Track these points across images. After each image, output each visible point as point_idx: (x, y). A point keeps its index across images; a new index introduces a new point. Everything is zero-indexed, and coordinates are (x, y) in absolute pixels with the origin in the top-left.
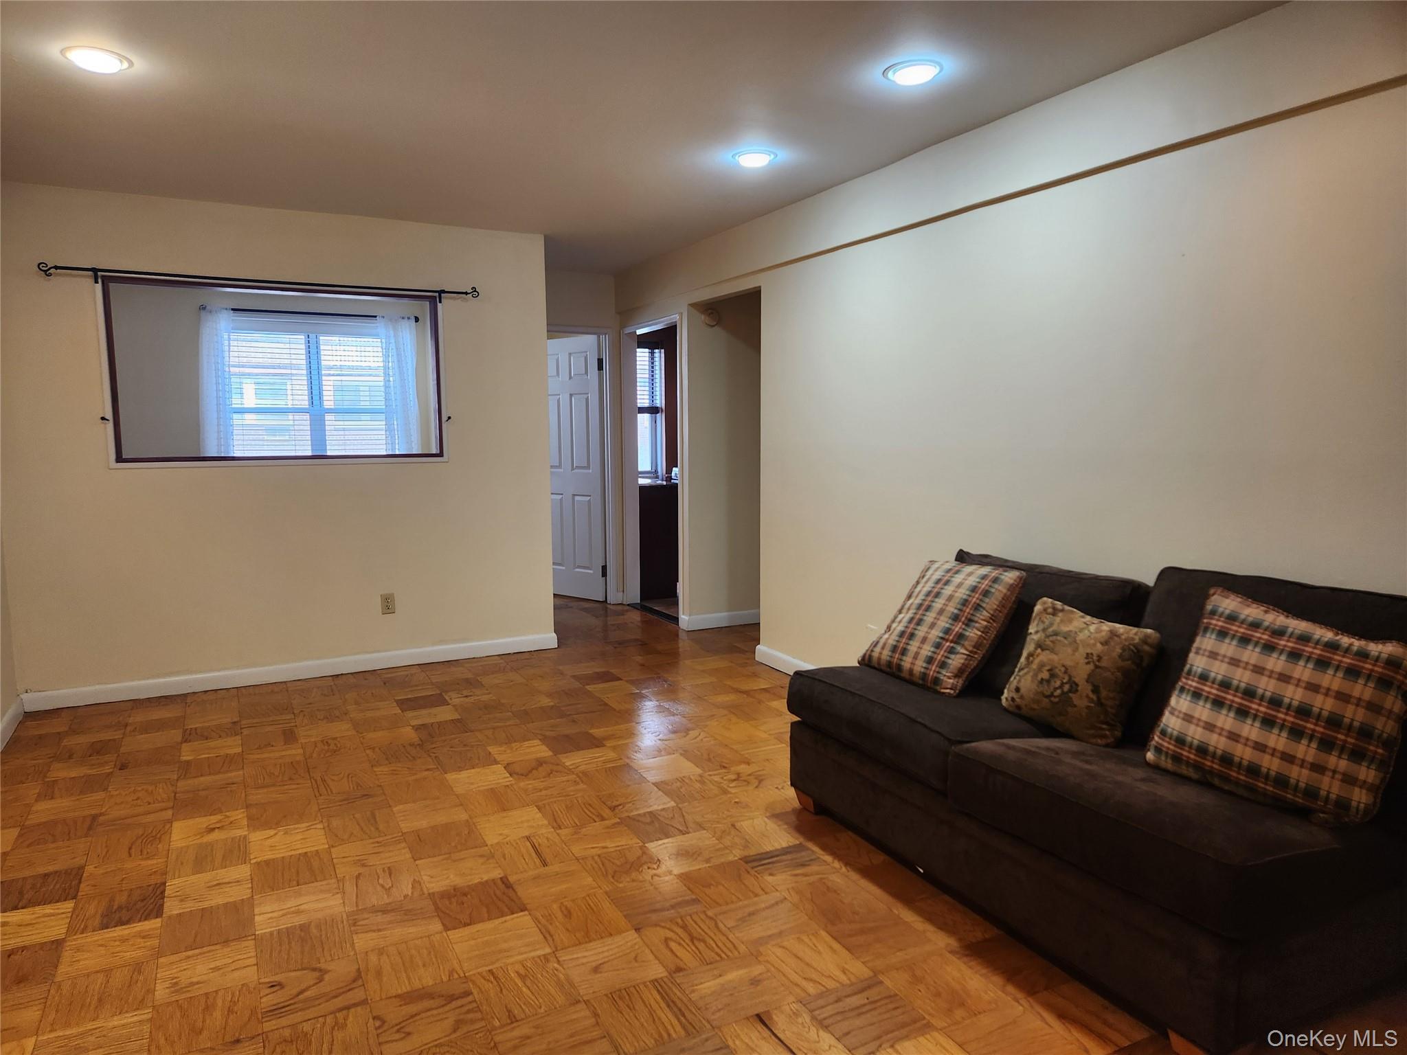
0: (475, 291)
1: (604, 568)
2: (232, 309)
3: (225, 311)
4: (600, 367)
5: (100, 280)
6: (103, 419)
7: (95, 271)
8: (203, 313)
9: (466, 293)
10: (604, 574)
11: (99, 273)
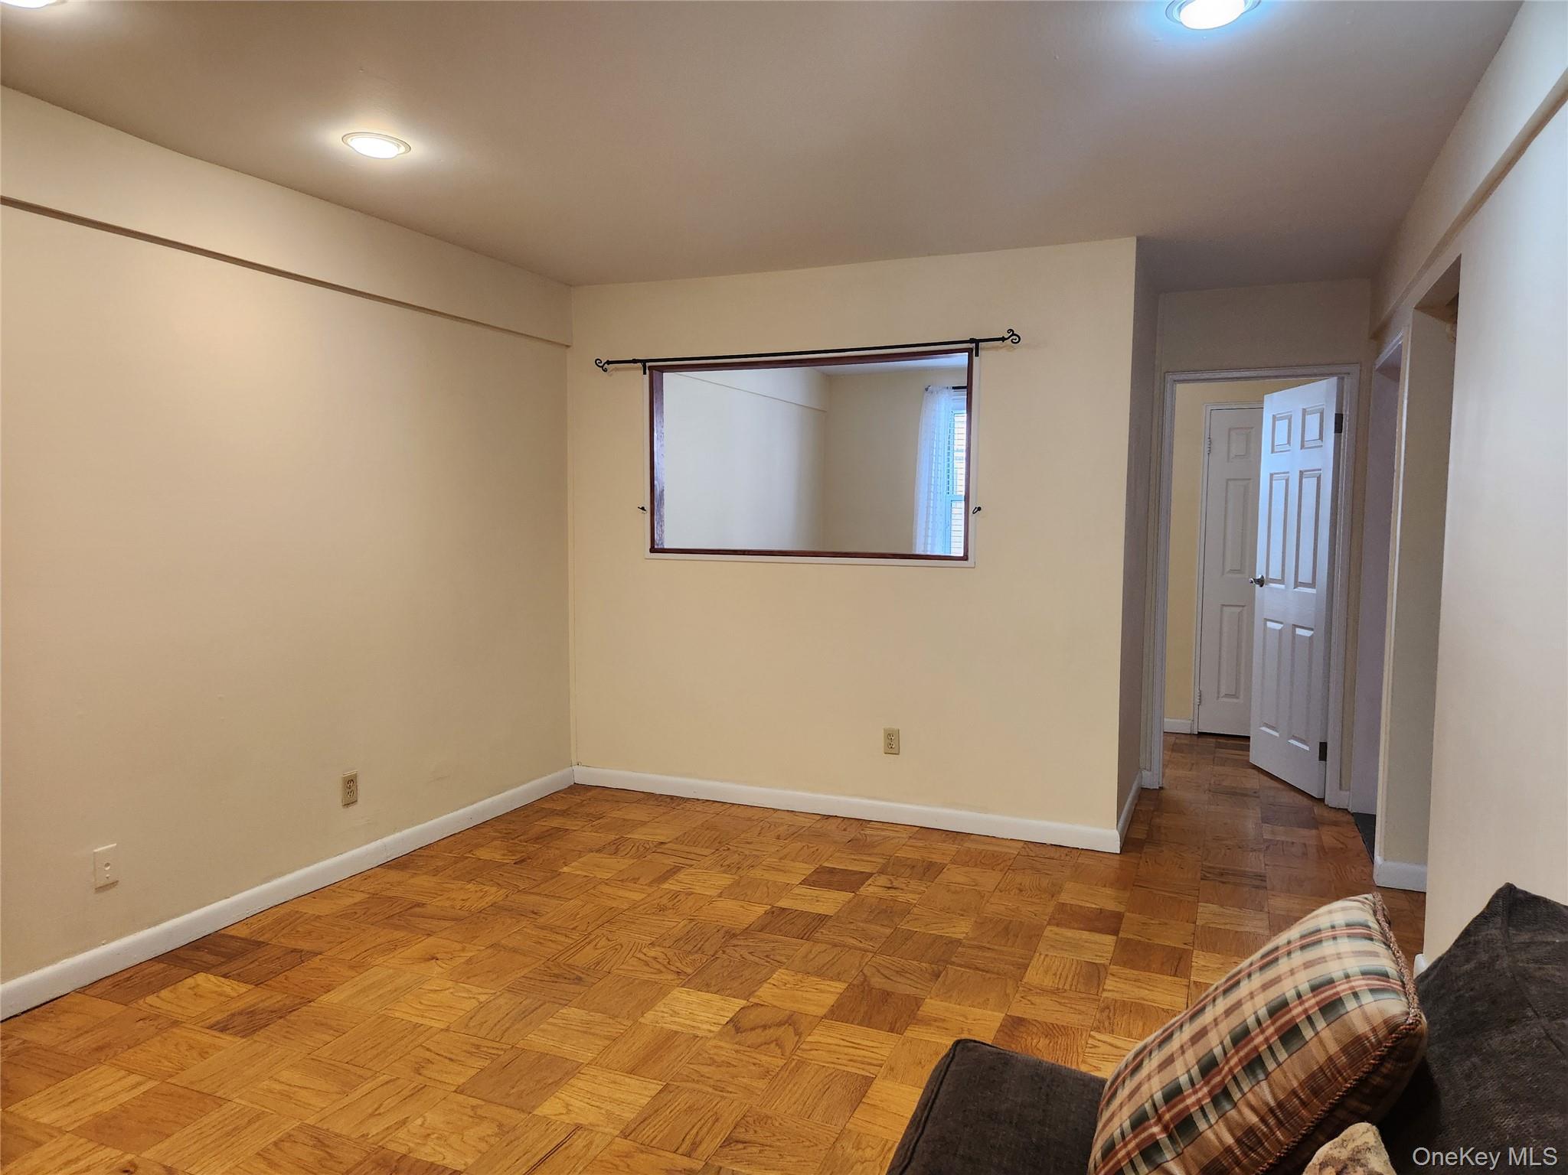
0: (1013, 334)
1: (1323, 747)
2: (954, 388)
3: (946, 390)
4: (1338, 429)
5: (647, 371)
6: (643, 509)
7: (643, 362)
8: (926, 394)
9: (1003, 339)
10: (1323, 756)
11: (648, 364)
